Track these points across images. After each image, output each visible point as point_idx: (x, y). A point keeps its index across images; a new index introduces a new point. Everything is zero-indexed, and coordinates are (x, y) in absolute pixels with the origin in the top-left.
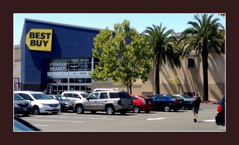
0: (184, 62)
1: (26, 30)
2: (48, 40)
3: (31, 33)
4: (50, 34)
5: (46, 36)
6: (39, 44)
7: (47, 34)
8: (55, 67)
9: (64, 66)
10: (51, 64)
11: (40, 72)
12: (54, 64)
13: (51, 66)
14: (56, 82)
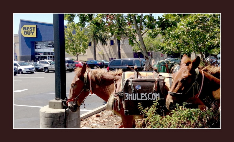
0: (108, 42)
1: (21, 26)
2: (34, 31)
3: (24, 28)
4: (35, 28)
5: (33, 29)
6: (29, 33)
7: (33, 28)
8: (39, 46)
9: (44, 46)
10: (36, 44)
11: (30, 49)
12: (38, 44)
13: (37, 45)
14: (40, 55)
